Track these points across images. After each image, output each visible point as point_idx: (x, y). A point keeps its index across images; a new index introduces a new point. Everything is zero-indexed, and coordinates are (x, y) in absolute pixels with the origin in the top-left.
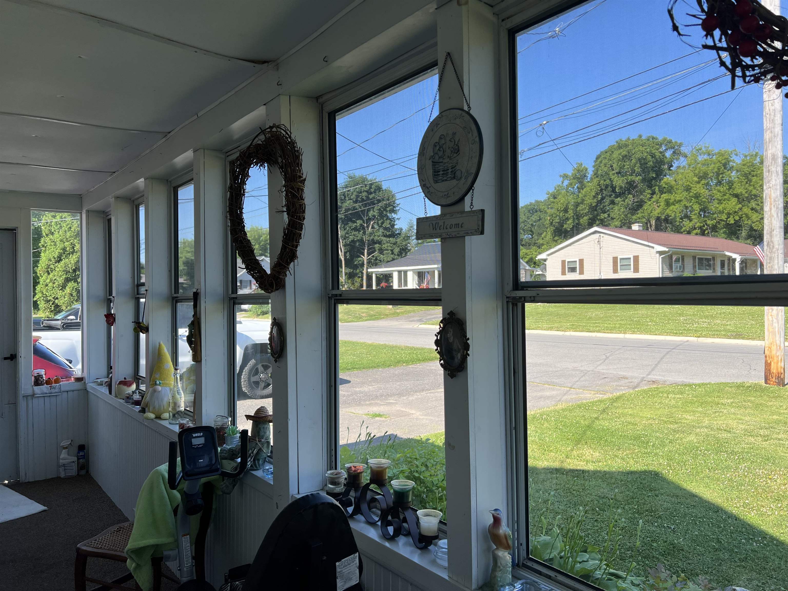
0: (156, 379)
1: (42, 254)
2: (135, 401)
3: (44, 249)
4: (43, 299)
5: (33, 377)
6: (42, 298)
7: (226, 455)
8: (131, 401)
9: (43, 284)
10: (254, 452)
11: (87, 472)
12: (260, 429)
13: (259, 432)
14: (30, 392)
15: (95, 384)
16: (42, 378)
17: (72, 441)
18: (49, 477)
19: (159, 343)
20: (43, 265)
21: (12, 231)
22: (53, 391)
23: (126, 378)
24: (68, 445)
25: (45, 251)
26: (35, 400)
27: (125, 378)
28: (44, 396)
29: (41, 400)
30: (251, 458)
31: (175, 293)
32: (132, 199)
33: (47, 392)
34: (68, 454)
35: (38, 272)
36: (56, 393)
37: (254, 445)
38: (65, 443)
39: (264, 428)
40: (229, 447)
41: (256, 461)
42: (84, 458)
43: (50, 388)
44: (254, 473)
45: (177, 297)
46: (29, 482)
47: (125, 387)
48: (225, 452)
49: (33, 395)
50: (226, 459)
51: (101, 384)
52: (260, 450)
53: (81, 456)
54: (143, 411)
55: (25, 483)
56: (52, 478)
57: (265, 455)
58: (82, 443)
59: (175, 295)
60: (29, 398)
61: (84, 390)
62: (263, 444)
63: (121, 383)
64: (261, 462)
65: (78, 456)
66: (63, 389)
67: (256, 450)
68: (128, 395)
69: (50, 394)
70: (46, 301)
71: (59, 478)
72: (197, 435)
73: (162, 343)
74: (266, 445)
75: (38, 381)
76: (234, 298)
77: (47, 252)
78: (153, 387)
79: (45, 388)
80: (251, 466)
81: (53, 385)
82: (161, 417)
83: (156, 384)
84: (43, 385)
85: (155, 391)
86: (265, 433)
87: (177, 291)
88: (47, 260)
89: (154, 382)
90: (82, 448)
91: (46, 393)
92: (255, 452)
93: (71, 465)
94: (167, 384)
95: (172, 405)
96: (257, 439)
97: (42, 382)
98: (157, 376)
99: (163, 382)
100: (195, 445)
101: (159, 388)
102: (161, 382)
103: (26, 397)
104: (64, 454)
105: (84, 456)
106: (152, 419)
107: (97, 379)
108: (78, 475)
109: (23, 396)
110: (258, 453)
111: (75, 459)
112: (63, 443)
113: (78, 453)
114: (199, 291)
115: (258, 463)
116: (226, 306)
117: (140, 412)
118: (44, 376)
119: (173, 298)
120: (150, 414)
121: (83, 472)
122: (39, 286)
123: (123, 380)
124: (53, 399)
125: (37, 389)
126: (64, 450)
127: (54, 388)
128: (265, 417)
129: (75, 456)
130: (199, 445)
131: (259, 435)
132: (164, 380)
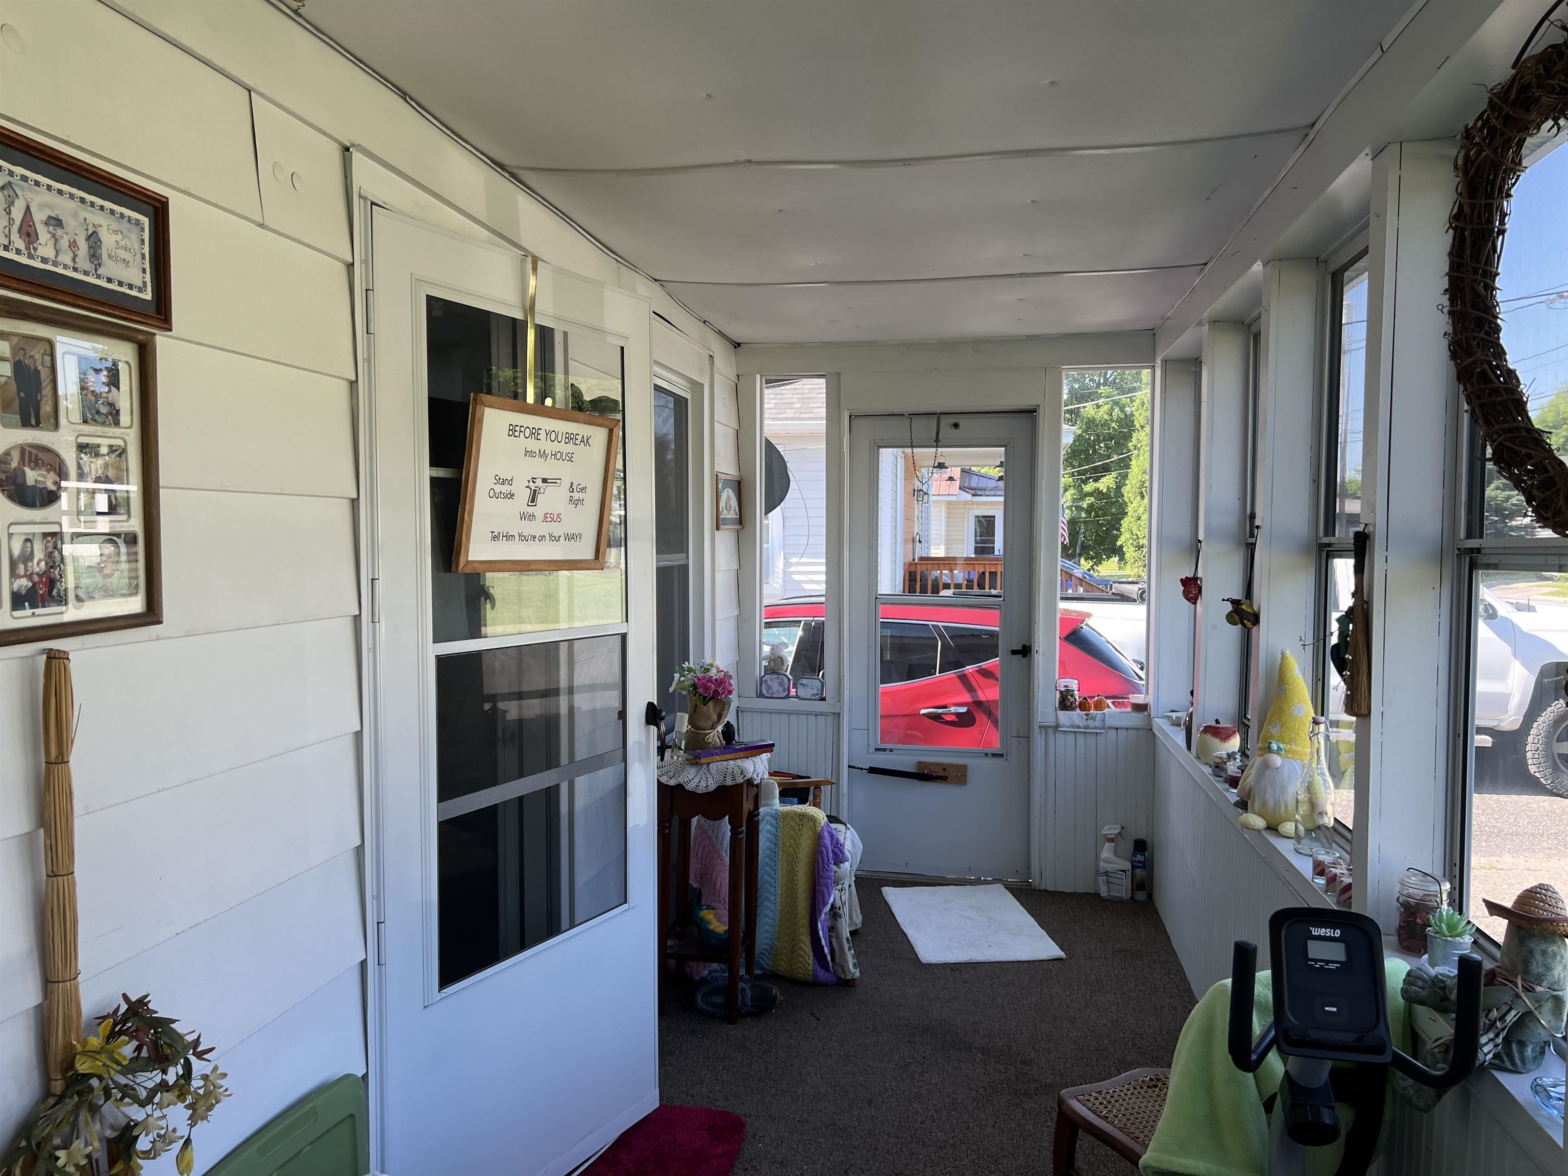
0: (1272, 737)
1: (1133, 463)
2: (1230, 775)
3: (1136, 452)
4: (1132, 544)
5: (1058, 692)
6: (1131, 541)
7: (1424, 993)
8: (1222, 774)
9: (1132, 517)
10: (1509, 1018)
11: (1150, 896)
12: (1531, 952)
13: (1526, 962)
14: (1051, 721)
15: (1166, 720)
16: (1072, 696)
17: (1122, 828)
18: (1080, 889)
19: (1283, 654)
20: (1133, 482)
21: (1031, 413)
22: (1090, 722)
23: (1220, 720)
24: (1116, 835)
25: (1138, 456)
26: (1060, 737)
27: (1217, 721)
28: (1075, 731)
29: (1071, 738)
30: (1497, 1035)
31: (1326, 534)
32: (1247, 322)
33: (1081, 724)
34: (1116, 854)
35: (1126, 495)
36: (1096, 728)
37: (1508, 998)
38: (1111, 830)
39: (1544, 952)
40: (1432, 972)
41: (1514, 1046)
42: (1144, 867)
43: (1085, 717)
44: (1504, 1078)
45: (1330, 545)
46: (1045, 891)
47: (1216, 741)
48: (1420, 983)
49: (1056, 727)
50: (1422, 1003)
51: (1177, 724)
52: (1527, 1018)
53: (1139, 862)
54: (1243, 805)
55: (1040, 890)
56: (1087, 893)
57: (1544, 1036)
58: (1140, 836)
59: (1326, 540)
60: (1050, 731)
61: (1147, 729)
62: (1538, 1001)
63: (1208, 730)
64: (1529, 1051)
65: (1132, 862)
66: (1109, 723)
67: (1513, 1013)
68: (1219, 761)
69: (1085, 728)
70: (1136, 547)
71: (1096, 896)
72: (1322, 932)
73: (1288, 653)
74: (1548, 1006)
75: (1065, 702)
76: (1472, 550)
77: (1142, 458)
78: (1262, 755)
79: (1076, 716)
80: (1496, 1056)
81: (1092, 712)
82: (1279, 828)
83: (1269, 750)
84: (1073, 709)
85: (1266, 765)
86: (1548, 968)
87: (1330, 529)
88: (1141, 473)
89: (1267, 745)
90: (1140, 846)
91: (1079, 727)
92: (1511, 1017)
93: (1119, 876)
94: (1295, 753)
95: (1303, 809)
96: (1519, 982)
97: (1072, 703)
98: (1274, 731)
99: (1288, 747)
100: (1316, 961)
101: (1277, 760)
102: (1282, 746)
103: (1044, 728)
104: (1107, 852)
105: (1144, 863)
106: (1259, 831)
107: (1172, 711)
108: (1132, 898)
109: (1040, 727)
110: (1520, 1023)
111: (1127, 865)
112: (1107, 830)
113: (1134, 855)
114: (1370, 529)
115: (1521, 1053)
116: (1447, 574)
117: (1237, 804)
118: (1076, 692)
119: (1321, 546)
120: (1254, 816)
121: (1141, 896)
122: (1126, 519)
123: (1213, 724)
124: (1091, 740)
125: (1064, 717)
126: (1107, 844)
127: (1094, 719)
128: (1551, 921)
129: (1126, 859)
130: (1327, 962)
131: (1526, 972)
132: (1289, 742)
